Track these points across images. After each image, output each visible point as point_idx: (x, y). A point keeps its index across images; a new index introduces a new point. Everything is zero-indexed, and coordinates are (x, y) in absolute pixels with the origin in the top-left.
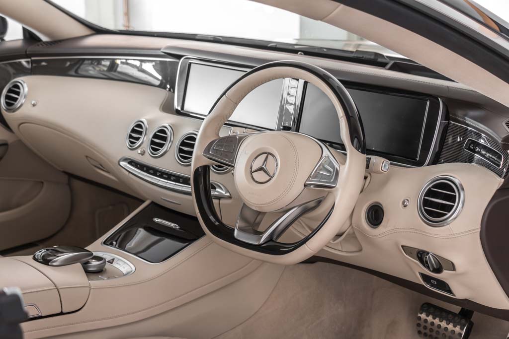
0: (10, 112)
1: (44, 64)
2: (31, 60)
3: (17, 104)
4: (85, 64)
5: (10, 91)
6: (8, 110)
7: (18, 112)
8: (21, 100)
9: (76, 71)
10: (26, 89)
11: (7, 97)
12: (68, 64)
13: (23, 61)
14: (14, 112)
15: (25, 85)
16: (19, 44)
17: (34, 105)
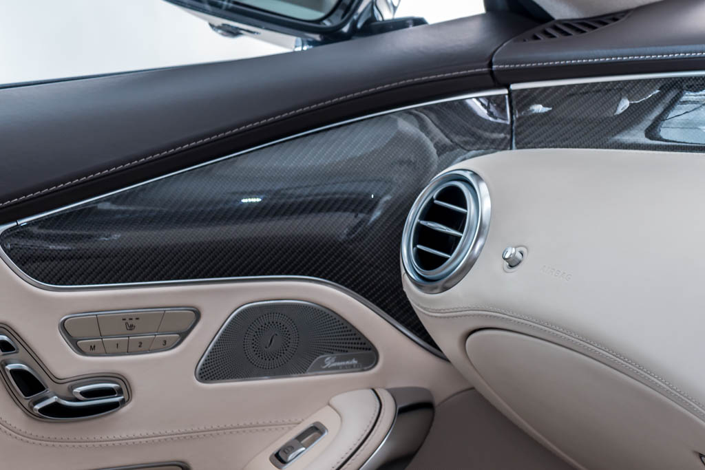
0: (431, 291)
1: (538, 108)
2: (510, 94)
3: (456, 261)
4: (685, 102)
5: (431, 212)
6: (425, 283)
7: (457, 291)
8: (469, 244)
9: (651, 132)
10: (486, 205)
11: (422, 235)
12: (625, 104)
13: (475, 102)
14: (445, 289)
15: (483, 189)
16: (472, 37)
17: (513, 263)
